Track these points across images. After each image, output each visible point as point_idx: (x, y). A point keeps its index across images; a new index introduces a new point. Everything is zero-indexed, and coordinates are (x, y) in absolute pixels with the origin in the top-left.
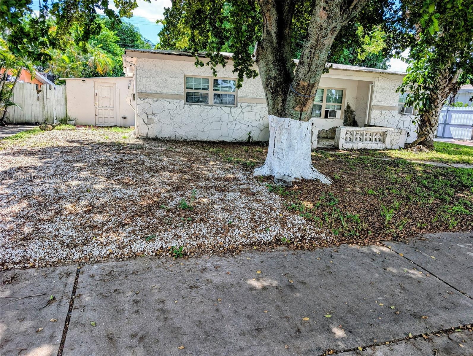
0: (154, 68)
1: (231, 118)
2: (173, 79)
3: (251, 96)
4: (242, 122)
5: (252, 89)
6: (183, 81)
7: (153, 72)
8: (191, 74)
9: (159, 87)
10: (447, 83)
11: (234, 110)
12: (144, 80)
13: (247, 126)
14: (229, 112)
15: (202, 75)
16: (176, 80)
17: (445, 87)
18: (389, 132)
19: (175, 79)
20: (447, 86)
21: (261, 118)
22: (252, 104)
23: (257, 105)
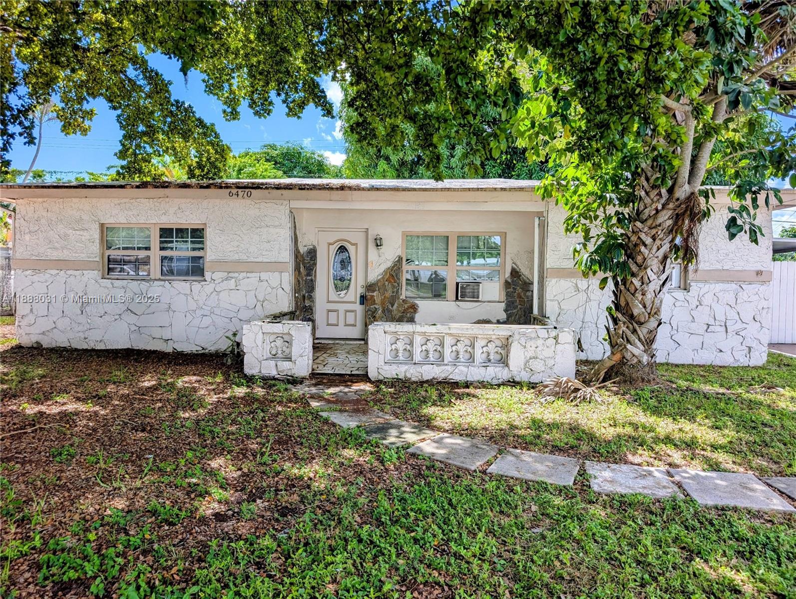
0: (45, 214)
1: (192, 305)
2: (78, 233)
3: (236, 257)
4: (217, 311)
5: (236, 244)
6: (97, 236)
7: (43, 221)
8: (111, 220)
9: (56, 249)
10: (663, 201)
11: (196, 286)
12: (27, 237)
13: (228, 320)
14: (188, 292)
15: (134, 220)
16: (85, 233)
17: (657, 211)
18: (516, 337)
19: (81, 233)
20: (664, 206)
21: (259, 304)
22: (236, 275)
23: (249, 275)
